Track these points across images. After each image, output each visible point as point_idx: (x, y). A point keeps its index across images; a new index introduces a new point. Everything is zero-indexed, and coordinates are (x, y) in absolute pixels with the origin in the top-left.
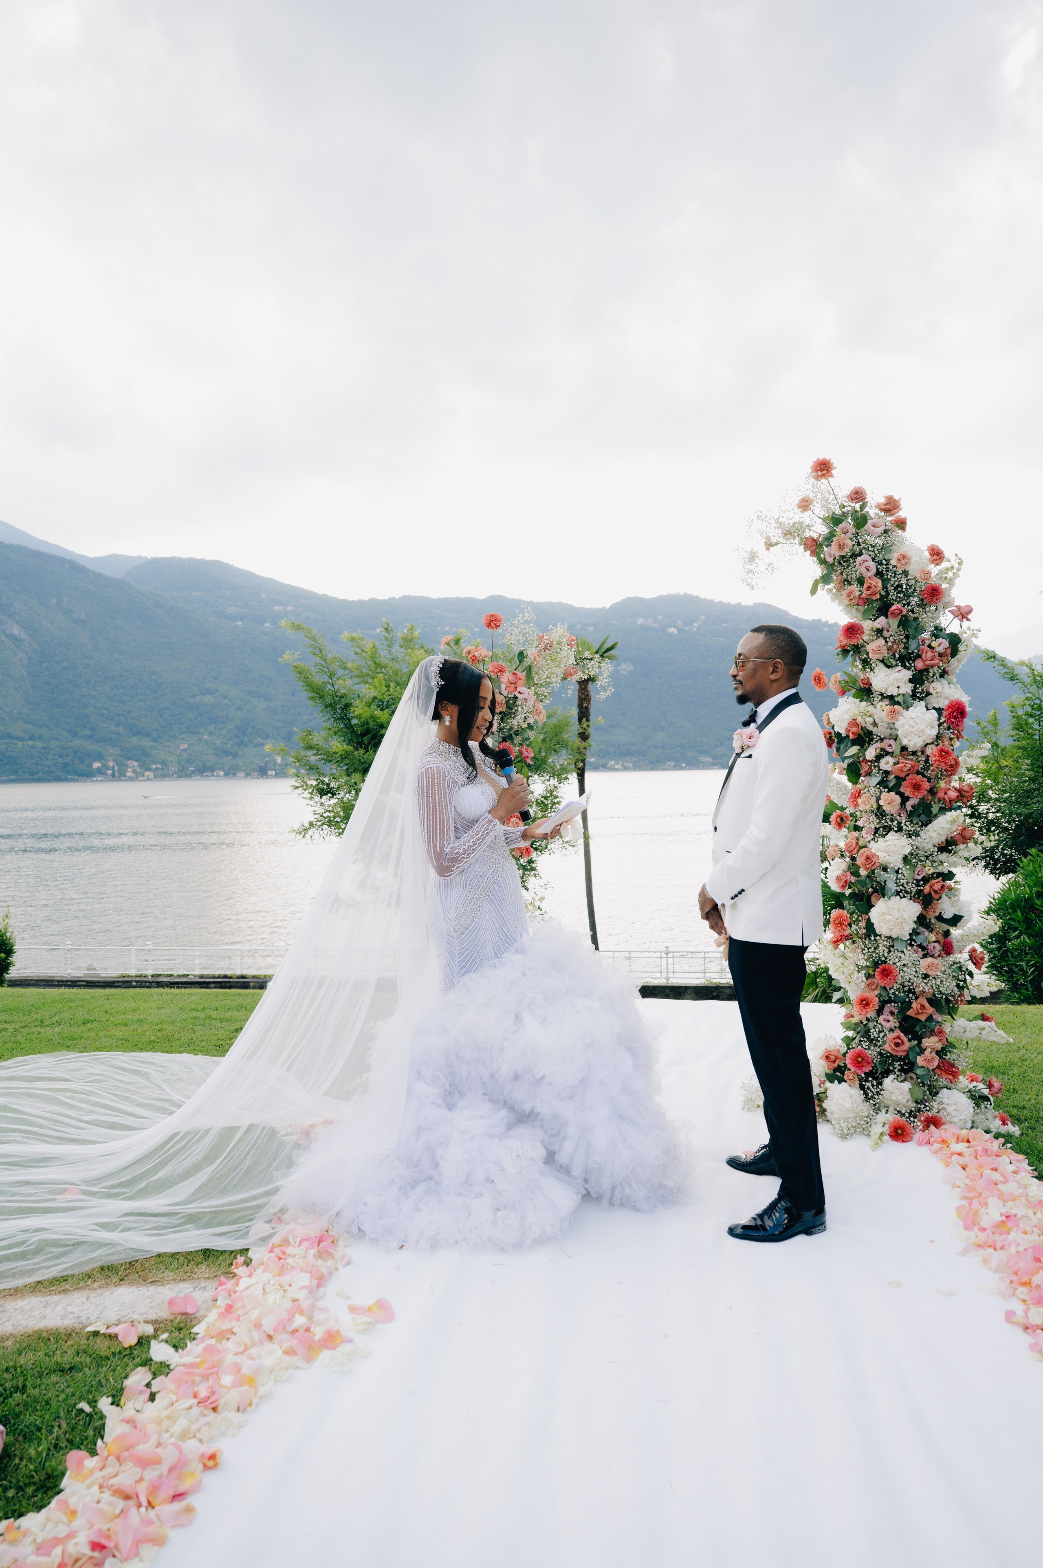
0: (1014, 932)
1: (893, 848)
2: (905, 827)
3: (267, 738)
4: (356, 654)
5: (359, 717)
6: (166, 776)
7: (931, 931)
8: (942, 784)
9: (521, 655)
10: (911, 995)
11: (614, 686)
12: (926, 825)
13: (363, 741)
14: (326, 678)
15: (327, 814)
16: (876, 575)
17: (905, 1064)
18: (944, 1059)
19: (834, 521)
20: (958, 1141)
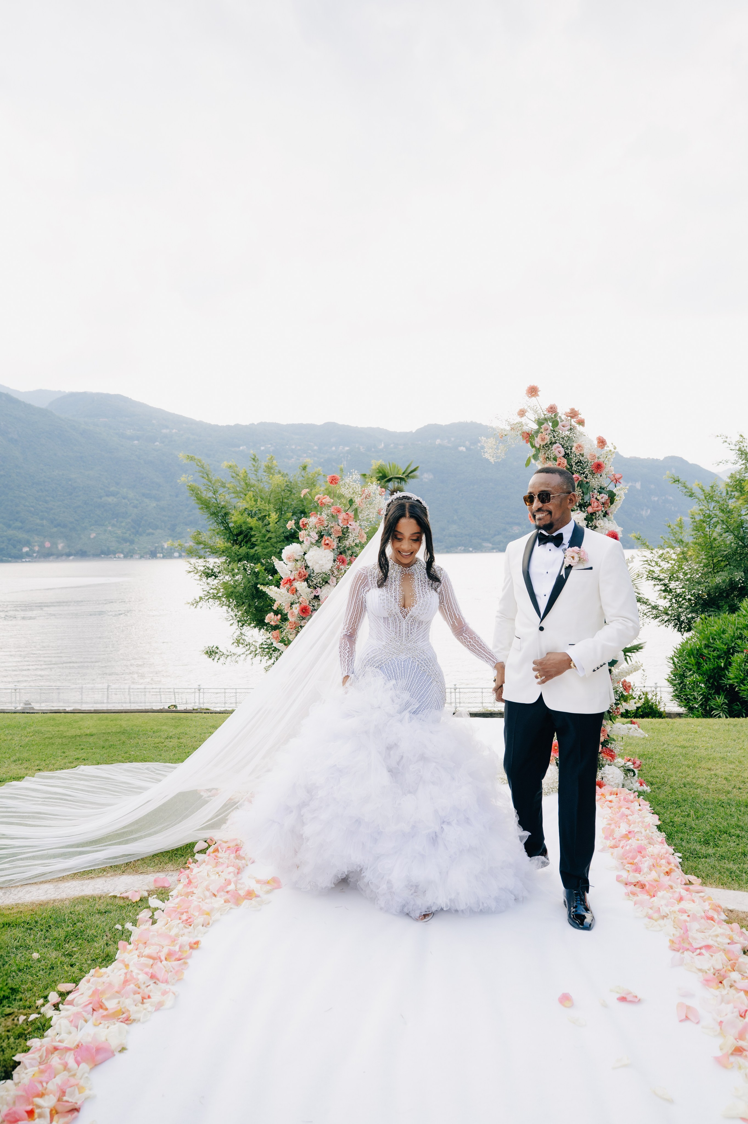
0: (690, 671)
3: (157, 529)
4: (233, 477)
5: (235, 522)
9: (351, 502)
13: (237, 539)
14: (211, 494)
15: (212, 591)
16: (564, 456)
18: (606, 746)
19: (540, 423)
20: (611, 794)
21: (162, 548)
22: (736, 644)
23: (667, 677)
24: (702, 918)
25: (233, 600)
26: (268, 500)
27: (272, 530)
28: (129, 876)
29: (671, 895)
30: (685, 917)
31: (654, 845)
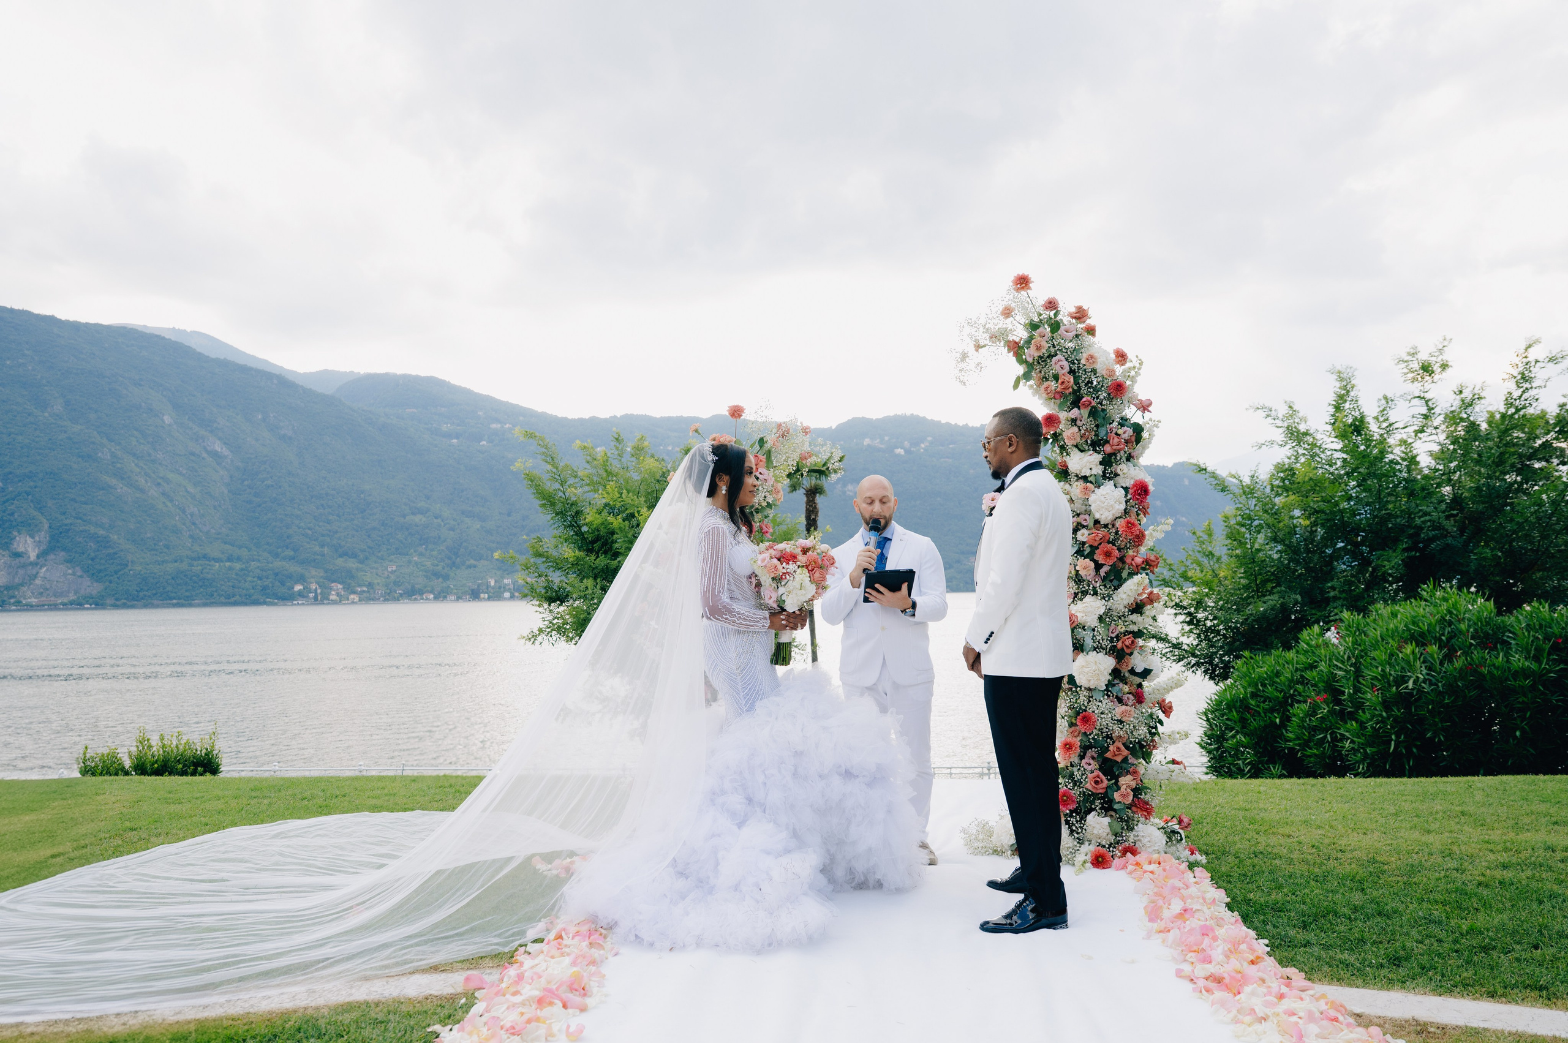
0: (1231, 731)
1: (1090, 609)
2: (1099, 591)
3: (480, 559)
4: (588, 462)
5: (589, 524)
6: (372, 599)
7: (1126, 683)
8: (1131, 553)
9: (762, 442)
10: (1108, 740)
12: (1118, 589)
13: (593, 547)
14: (557, 486)
15: (555, 621)
16: (1069, 373)
17: (1105, 802)
18: (1139, 797)
19: (1033, 326)
20: (1150, 863)
21: (488, 586)
22: (1295, 690)
23: (1198, 740)
24: (1322, 1019)
28: (424, 976)
29: (1265, 990)
30: (1294, 1019)
31: (1226, 927)
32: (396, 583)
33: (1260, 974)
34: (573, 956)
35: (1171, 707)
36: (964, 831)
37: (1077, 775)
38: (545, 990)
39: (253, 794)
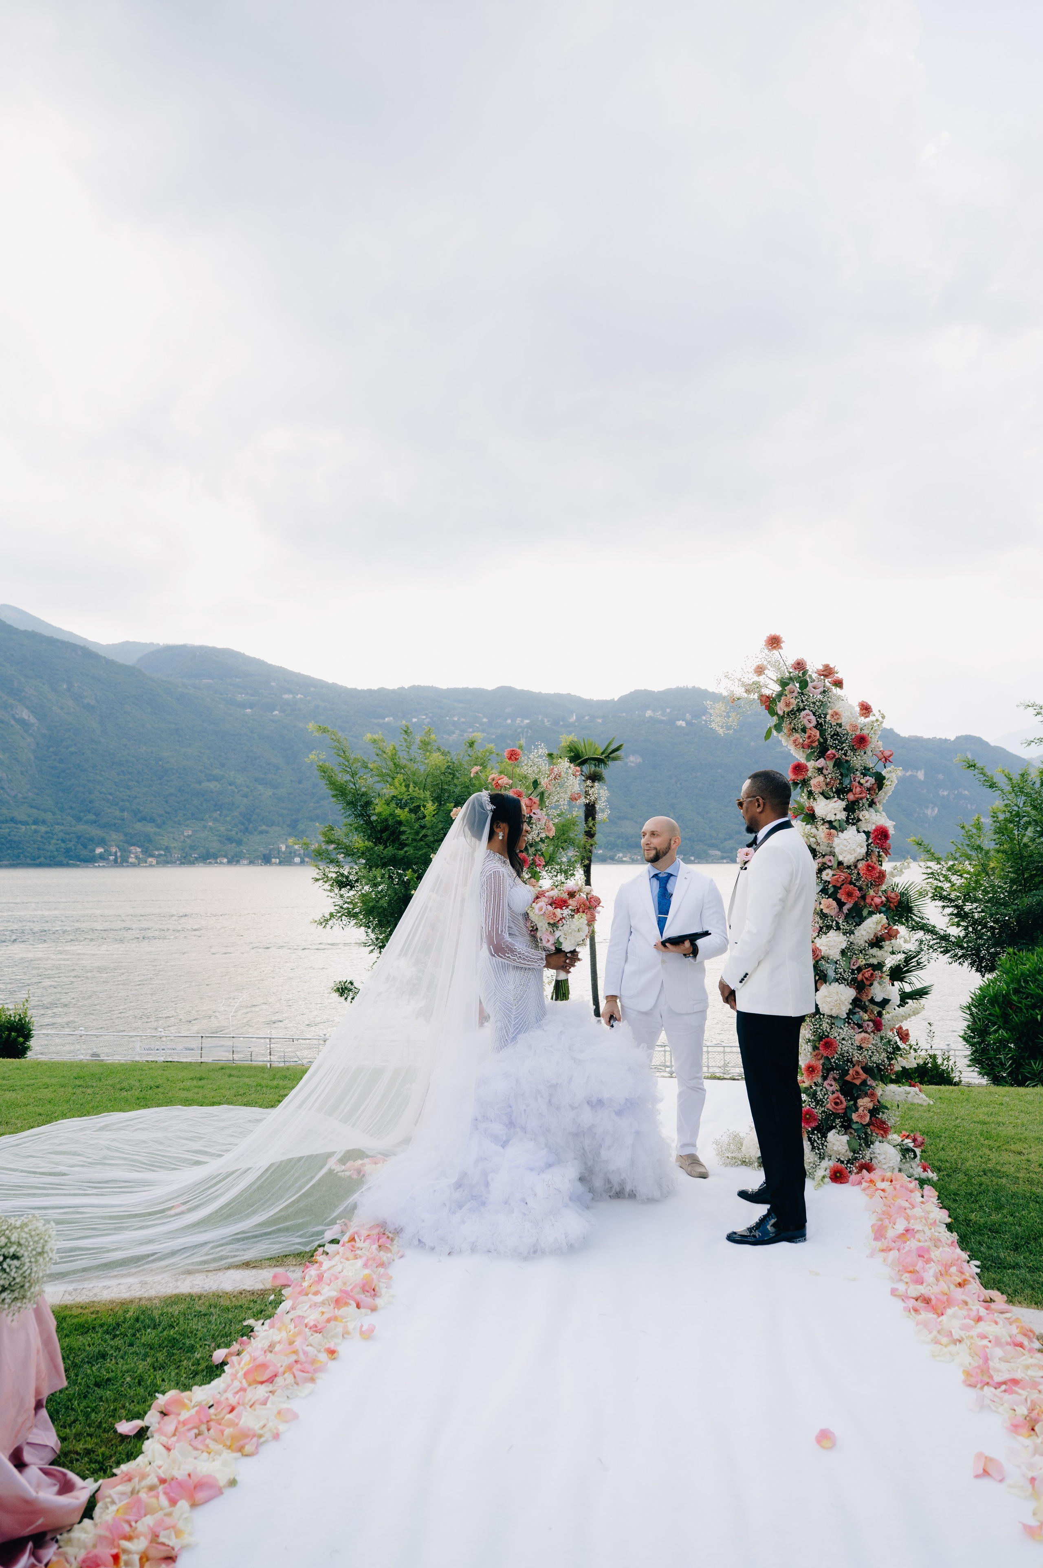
0: (994, 1026)
1: (833, 943)
2: (841, 927)
3: (272, 825)
4: (377, 755)
5: (379, 814)
6: (168, 863)
7: (866, 1012)
8: (871, 892)
9: (536, 783)
10: (849, 1064)
11: (611, 809)
12: (859, 925)
13: (381, 836)
14: (348, 777)
15: (346, 906)
16: (816, 727)
17: (845, 1121)
18: (876, 1117)
19: (783, 683)
20: (883, 1180)
21: (279, 851)
23: (962, 1033)
24: (1008, 1344)
25: (374, 918)
26: (423, 786)
27: (429, 825)
28: (238, 1272)
29: (965, 1313)
30: (985, 1342)
31: (941, 1249)
32: (192, 847)
33: (964, 1297)
34: (364, 1259)
35: (907, 1035)
36: (717, 1143)
37: (820, 1095)
38: (342, 1291)
39: (77, 1082)
